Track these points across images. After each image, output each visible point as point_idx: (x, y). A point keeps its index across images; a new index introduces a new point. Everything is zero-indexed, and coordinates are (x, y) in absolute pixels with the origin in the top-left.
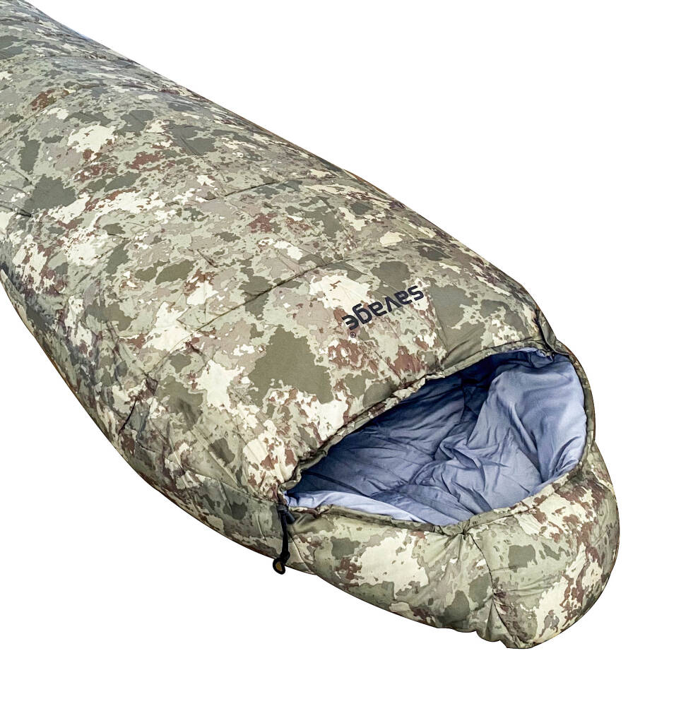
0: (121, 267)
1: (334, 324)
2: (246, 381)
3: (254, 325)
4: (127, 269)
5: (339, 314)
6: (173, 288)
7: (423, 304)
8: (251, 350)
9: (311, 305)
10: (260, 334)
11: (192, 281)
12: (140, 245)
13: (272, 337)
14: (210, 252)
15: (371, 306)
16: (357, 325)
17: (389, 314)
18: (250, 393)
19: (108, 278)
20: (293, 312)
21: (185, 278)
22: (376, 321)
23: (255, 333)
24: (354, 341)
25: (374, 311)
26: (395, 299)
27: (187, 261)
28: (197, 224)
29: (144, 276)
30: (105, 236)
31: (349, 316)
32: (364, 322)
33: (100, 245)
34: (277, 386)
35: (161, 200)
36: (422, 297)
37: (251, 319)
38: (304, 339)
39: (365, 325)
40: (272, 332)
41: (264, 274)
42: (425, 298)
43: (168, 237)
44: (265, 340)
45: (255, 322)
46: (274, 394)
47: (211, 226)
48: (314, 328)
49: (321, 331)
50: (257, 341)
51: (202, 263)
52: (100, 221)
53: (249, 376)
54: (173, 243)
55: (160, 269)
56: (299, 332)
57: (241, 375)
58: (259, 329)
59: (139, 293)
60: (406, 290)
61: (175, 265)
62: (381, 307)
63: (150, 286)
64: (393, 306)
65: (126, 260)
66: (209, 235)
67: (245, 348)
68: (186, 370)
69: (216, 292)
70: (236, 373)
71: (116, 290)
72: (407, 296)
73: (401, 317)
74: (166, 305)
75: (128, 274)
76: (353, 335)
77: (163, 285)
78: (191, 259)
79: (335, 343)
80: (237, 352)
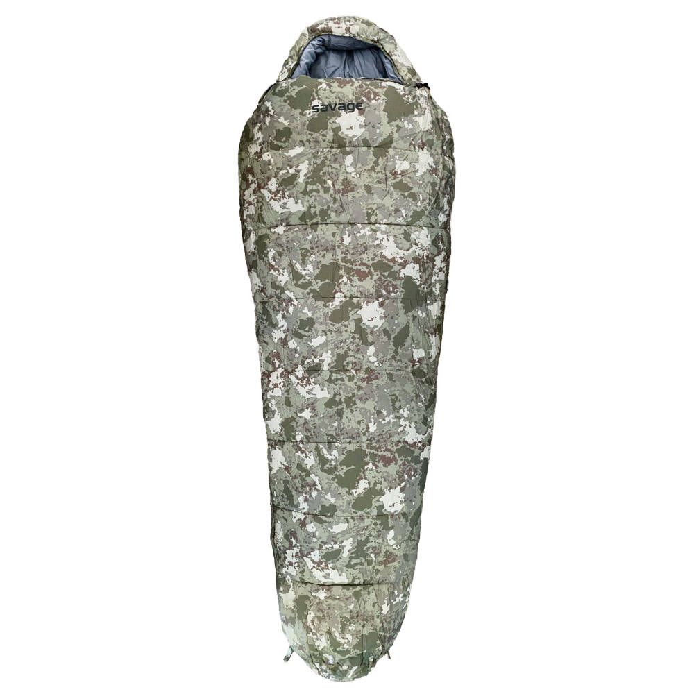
0: (419, 210)
1: (367, 109)
2: (416, 113)
3: (397, 132)
4: (417, 206)
5: (362, 112)
6: (409, 180)
7: (315, 103)
8: (406, 123)
9: (369, 123)
10: (397, 126)
11: (400, 176)
12: (404, 215)
13: (395, 121)
14: (383, 186)
15: (344, 109)
16: (357, 104)
17: (338, 102)
18: (417, 107)
19: (426, 210)
20: (379, 125)
21: (401, 180)
22: (346, 101)
23: (399, 128)
24: (364, 99)
25: (344, 107)
26: (329, 108)
27: (394, 188)
28: (374, 207)
29: (414, 197)
30: (413, 236)
31: (358, 109)
32: (353, 104)
33: (417, 233)
34: (407, 102)
35: (377, 237)
36: (313, 107)
37: (396, 136)
38: (384, 111)
39: (353, 102)
40: (393, 123)
41: (371, 156)
42: (312, 105)
43: (391, 208)
44: (398, 122)
45: (395, 133)
46: (410, 100)
47: (370, 201)
48: (377, 112)
49: (375, 109)
50: (401, 125)
51: (389, 182)
52: (408, 248)
53: (414, 113)
54: (392, 203)
55: (406, 194)
56: (384, 114)
57: (416, 116)
58: (396, 129)
59: (421, 190)
60: (320, 111)
61: (400, 190)
62: (339, 108)
63: (415, 190)
64: (333, 106)
65: (415, 211)
66: (375, 196)
67: (407, 126)
68: (430, 137)
69: (397, 161)
70: (417, 119)
71: (428, 201)
72: (321, 109)
73: (332, 99)
74: (418, 174)
75: (419, 204)
76: (363, 100)
77: (410, 185)
78: (392, 189)
79: (373, 101)
80: (411, 126)
